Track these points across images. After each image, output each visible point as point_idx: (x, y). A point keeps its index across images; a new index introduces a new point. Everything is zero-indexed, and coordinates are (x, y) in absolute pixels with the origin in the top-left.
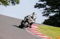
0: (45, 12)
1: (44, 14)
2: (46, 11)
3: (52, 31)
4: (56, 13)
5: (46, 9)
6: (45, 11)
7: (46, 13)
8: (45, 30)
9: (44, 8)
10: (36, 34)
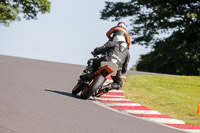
0: (139, 29)
1: (136, 36)
2: (142, 25)
3: (172, 92)
4: (176, 29)
5: (142, 19)
6: (136, 26)
7: (142, 32)
8: (149, 90)
9: (135, 17)
10: (120, 108)
